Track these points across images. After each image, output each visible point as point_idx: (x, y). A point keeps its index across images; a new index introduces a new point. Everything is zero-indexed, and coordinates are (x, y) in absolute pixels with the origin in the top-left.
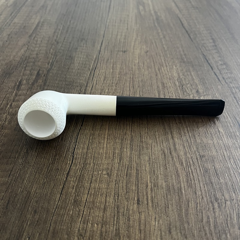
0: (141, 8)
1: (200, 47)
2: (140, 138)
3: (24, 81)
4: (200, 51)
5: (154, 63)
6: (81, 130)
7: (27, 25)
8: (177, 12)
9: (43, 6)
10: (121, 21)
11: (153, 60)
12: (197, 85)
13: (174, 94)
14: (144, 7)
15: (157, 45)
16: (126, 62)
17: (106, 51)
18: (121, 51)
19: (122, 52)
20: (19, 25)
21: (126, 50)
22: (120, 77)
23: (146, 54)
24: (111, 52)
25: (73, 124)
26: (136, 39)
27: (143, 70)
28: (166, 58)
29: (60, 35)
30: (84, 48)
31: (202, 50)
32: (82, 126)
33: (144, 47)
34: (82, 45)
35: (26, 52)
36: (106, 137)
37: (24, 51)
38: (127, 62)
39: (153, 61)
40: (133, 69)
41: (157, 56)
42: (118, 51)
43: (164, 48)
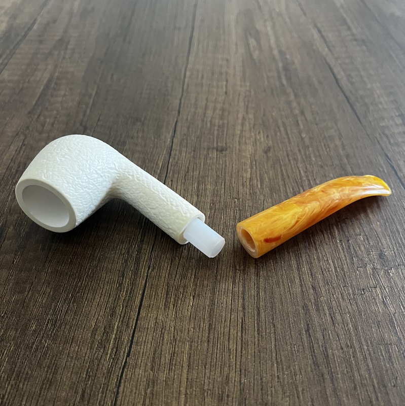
0: (252, 42)
1: (378, 136)
2: (260, 392)
3: (9, 228)
4: (378, 146)
5: (284, 180)
6: (126, 370)
7: (25, 85)
8: (325, 51)
9: (61, 41)
10: (213, 74)
11: (282, 171)
12: (378, 237)
13: (330, 261)
14: (258, 41)
15: (289, 132)
16: (225, 176)
17: (184, 149)
18: (213, 148)
19: (217, 151)
20: (11, 85)
21: (224, 145)
22: (214, 214)
23: (265, 155)
24: (194, 151)
25: (108, 350)
26: (244, 118)
27: (262, 198)
28: (308, 166)
29: (91, 109)
30: (140, 140)
31: (383, 145)
32: (128, 355)
33: (262, 139)
34: (135, 134)
35: (19, 152)
36: (183, 390)
37: (16, 150)
38: (228, 178)
39: (282, 175)
40: (241, 196)
41: (289, 160)
42: (208, 149)
43: (302, 139)
